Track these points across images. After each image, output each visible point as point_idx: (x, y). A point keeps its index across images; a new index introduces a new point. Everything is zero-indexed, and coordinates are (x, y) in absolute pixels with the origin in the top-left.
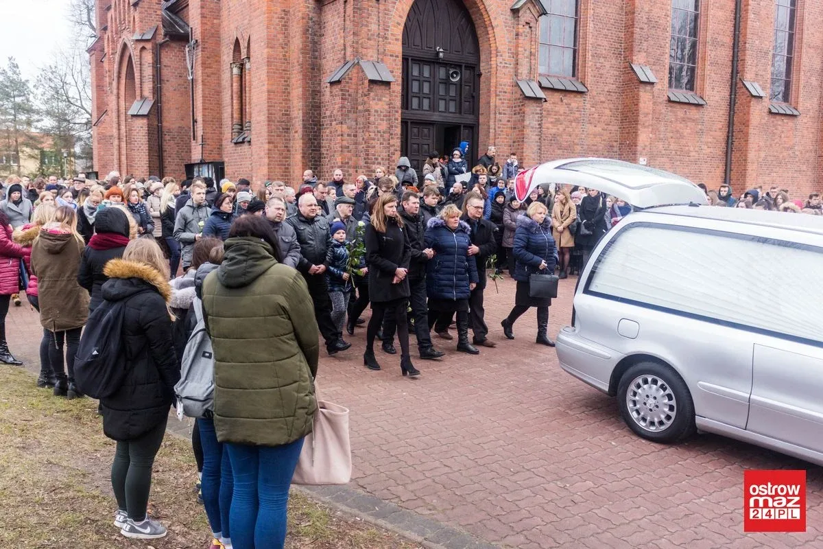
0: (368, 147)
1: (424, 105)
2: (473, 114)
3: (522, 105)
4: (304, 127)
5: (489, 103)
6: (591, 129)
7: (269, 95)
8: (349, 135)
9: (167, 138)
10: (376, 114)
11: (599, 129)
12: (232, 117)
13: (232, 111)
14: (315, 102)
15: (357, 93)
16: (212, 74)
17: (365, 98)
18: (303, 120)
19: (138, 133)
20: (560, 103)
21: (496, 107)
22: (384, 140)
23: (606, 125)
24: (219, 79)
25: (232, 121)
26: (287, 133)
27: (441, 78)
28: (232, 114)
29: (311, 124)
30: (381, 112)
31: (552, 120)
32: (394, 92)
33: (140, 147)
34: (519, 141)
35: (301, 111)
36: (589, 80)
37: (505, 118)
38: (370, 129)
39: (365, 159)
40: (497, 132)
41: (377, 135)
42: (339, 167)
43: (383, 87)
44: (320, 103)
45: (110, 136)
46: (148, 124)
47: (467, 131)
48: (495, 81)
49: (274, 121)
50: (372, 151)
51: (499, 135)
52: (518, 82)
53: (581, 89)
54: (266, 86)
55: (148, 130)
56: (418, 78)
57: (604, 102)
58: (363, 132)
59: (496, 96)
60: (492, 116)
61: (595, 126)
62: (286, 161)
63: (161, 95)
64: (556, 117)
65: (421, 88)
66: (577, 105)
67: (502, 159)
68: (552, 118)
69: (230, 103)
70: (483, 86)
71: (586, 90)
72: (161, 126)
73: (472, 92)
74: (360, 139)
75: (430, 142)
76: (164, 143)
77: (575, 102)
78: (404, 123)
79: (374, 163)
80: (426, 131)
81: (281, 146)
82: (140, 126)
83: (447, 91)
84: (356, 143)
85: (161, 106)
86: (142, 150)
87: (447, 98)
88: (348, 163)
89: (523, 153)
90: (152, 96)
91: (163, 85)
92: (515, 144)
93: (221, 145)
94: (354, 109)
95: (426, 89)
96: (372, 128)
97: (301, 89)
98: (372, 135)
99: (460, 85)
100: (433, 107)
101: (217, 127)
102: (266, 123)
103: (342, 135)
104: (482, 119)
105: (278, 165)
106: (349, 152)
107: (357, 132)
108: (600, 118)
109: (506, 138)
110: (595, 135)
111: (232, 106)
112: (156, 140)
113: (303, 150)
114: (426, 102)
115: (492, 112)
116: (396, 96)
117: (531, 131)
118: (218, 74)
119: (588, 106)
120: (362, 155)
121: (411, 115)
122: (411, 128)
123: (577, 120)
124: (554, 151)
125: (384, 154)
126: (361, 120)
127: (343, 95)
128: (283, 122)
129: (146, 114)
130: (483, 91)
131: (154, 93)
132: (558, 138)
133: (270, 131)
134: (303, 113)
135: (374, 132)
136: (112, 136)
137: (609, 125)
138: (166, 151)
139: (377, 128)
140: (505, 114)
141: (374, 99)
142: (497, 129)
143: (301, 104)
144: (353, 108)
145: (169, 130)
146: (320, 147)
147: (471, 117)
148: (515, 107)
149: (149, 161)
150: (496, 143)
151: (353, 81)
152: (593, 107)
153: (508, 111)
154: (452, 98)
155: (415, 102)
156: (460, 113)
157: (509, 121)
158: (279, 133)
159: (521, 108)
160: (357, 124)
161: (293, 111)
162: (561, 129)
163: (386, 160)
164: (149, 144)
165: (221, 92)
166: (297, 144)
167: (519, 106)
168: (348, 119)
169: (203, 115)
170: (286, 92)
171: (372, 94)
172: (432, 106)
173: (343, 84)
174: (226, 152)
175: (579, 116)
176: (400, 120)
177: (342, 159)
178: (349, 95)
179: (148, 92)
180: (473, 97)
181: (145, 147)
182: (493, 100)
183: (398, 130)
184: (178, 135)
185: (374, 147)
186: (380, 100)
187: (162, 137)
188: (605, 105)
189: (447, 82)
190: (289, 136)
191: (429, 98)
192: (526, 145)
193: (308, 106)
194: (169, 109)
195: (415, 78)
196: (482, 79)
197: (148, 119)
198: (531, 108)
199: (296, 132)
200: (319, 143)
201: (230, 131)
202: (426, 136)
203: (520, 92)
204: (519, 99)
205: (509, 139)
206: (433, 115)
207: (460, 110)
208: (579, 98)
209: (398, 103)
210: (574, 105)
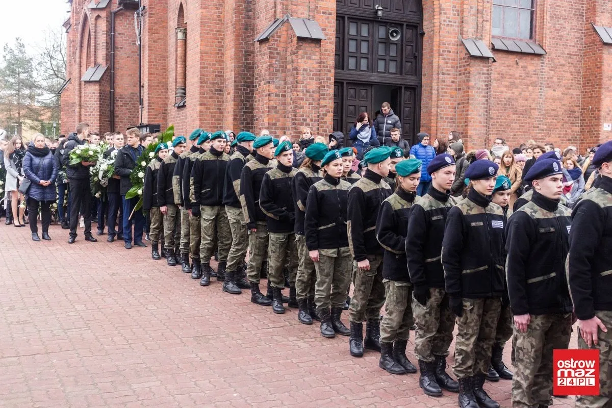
0: (296, 107)
1: (362, 64)
2: (416, 75)
3: (467, 65)
4: (236, 88)
5: (431, 63)
6: (550, 93)
7: (202, 56)
8: (276, 95)
9: (119, 103)
10: (305, 72)
11: (558, 94)
12: (176, 82)
13: (176, 76)
14: (247, 63)
15: (286, 51)
16: (159, 39)
17: (294, 57)
18: (235, 82)
19: (90, 98)
20: (515, 66)
21: (439, 67)
22: (313, 100)
23: (566, 89)
24: (166, 44)
25: (176, 85)
26: (220, 94)
27: (380, 37)
28: (176, 79)
29: (243, 86)
30: (310, 71)
31: (507, 84)
32: (326, 50)
33: (92, 112)
34: (463, 103)
35: (233, 73)
36: (547, 43)
37: (448, 80)
38: (298, 89)
39: (293, 120)
40: (441, 94)
41: (306, 95)
42: (267, 128)
43: (313, 45)
44: (253, 64)
45: (72, 103)
46: (100, 90)
47: (408, 93)
48: (438, 40)
49: (206, 83)
50: (300, 111)
51: (443, 96)
52: (463, 40)
53: (539, 51)
54: (199, 47)
55: (100, 96)
56: (355, 37)
57: (564, 65)
58: (291, 92)
59: (439, 55)
60: (435, 76)
61: (554, 90)
62: (219, 124)
63: (114, 62)
64: (511, 80)
65: (358, 47)
66: (534, 69)
67: (445, 122)
68: (507, 81)
69: (175, 68)
70: (426, 45)
71: (544, 53)
72: (114, 93)
73: (414, 52)
74: (288, 99)
75: (368, 104)
76: (116, 109)
77: (532, 65)
78: (338, 83)
79: (302, 124)
80: (363, 92)
81: (213, 109)
82: (92, 92)
83: (387, 50)
84: (284, 104)
85: (114, 73)
86: (94, 115)
87: (387, 58)
88: (275, 124)
89: (468, 115)
90: (105, 63)
91: (117, 52)
92: (459, 106)
93: (166, 110)
94: (283, 68)
95: (364, 48)
96: (301, 87)
97: (233, 50)
98: (301, 95)
99: (401, 45)
100: (372, 68)
101: (162, 92)
102: (199, 84)
103: (269, 95)
104: (424, 80)
105: (210, 127)
106: (276, 112)
107: (285, 91)
108: (559, 82)
109: (450, 100)
110: (554, 100)
111: (176, 70)
112: (108, 105)
113: (234, 112)
114: (364, 63)
115: (435, 73)
116: (329, 55)
117: (477, 92)
118: (164, 39)
119: (547, 69)
120: (290, 116)
121: (346, 75)
122: (347, 89)
123: (534, 84)
124: (508, 116)
125: (313, 115)
126: (290, 79)
127: (271, 53)
128: (216, 83)
129: (98, 80)
130: (426, 51)
131: (107, 60)
132: (514, 102)
133: (202, 93)
134: (235, 74)
135: (303, 92)
136: (75, 103)
137: (570, 89)
138: (118, 116)
139: (306, 87)
140: (448, 74)
141: (303, 57)
142: (440, 90)
143: (233, 64)
144: (281, 67)
145: (121, 97)
146: (253, 109)
147: (413, 77)
148: (460, 67)
149: (100, 126)
150: (439, 105)
151: (282, 39)
152: (552, 70)
153: (453, 71)
154: (392, 58)
155: (352, 63)
156: (401, 74)
157: (453, 82)
158: (211, 95)
159: (466, 67)
160: (285, 84)
161: (227, 72)
162: (517, 93)
163: (315, 120)
164: (100, 110)
165: (167, 58)
166: (229, 106)
167: (464, 66)
168: (277, 78)
169: (149, 80)
170: (220, 53)
171: (301, 52)
172: (370, 67)
173: (271, 41)
174: (170, 117)
175: (536, 79)
176: (333, 80)
177: (269, 120)
178: (278, 54)
179: (101, 59)
180: (415, 57)
181: (96, 113)
182: (435, 61)
183: (331, 91)
184: (129, 101)
185: (302, 107)
186: (310, 58)
187: (114, 103)
188: (566, 68)
189: (386, 42)
190: (222, 98)
191: (368, 58)
192: (471, 107)
193: (240, 67)
194: (122, 75)
195: (351, 37)
196: (425, 38)
197: (100, 85)
198: (477, 68)
199: (229, 94)
200: (252, 105)
201: (174, 95)
202: (363, 97)
203: (465, 52)
204: (464, 58)
205: (454, 100)
206: (370, 76)
207: (400, 70)
208: (536, 61)
209: (331, 61)
210: (531, 68)
